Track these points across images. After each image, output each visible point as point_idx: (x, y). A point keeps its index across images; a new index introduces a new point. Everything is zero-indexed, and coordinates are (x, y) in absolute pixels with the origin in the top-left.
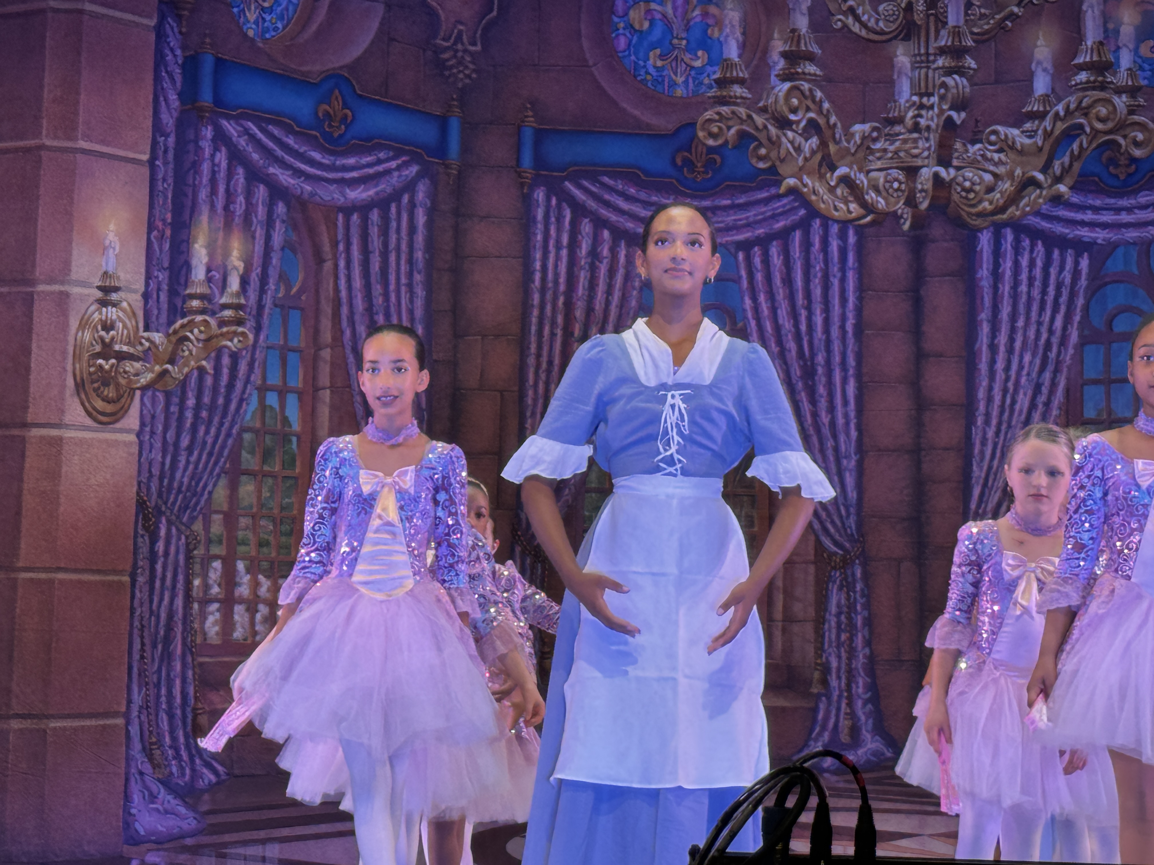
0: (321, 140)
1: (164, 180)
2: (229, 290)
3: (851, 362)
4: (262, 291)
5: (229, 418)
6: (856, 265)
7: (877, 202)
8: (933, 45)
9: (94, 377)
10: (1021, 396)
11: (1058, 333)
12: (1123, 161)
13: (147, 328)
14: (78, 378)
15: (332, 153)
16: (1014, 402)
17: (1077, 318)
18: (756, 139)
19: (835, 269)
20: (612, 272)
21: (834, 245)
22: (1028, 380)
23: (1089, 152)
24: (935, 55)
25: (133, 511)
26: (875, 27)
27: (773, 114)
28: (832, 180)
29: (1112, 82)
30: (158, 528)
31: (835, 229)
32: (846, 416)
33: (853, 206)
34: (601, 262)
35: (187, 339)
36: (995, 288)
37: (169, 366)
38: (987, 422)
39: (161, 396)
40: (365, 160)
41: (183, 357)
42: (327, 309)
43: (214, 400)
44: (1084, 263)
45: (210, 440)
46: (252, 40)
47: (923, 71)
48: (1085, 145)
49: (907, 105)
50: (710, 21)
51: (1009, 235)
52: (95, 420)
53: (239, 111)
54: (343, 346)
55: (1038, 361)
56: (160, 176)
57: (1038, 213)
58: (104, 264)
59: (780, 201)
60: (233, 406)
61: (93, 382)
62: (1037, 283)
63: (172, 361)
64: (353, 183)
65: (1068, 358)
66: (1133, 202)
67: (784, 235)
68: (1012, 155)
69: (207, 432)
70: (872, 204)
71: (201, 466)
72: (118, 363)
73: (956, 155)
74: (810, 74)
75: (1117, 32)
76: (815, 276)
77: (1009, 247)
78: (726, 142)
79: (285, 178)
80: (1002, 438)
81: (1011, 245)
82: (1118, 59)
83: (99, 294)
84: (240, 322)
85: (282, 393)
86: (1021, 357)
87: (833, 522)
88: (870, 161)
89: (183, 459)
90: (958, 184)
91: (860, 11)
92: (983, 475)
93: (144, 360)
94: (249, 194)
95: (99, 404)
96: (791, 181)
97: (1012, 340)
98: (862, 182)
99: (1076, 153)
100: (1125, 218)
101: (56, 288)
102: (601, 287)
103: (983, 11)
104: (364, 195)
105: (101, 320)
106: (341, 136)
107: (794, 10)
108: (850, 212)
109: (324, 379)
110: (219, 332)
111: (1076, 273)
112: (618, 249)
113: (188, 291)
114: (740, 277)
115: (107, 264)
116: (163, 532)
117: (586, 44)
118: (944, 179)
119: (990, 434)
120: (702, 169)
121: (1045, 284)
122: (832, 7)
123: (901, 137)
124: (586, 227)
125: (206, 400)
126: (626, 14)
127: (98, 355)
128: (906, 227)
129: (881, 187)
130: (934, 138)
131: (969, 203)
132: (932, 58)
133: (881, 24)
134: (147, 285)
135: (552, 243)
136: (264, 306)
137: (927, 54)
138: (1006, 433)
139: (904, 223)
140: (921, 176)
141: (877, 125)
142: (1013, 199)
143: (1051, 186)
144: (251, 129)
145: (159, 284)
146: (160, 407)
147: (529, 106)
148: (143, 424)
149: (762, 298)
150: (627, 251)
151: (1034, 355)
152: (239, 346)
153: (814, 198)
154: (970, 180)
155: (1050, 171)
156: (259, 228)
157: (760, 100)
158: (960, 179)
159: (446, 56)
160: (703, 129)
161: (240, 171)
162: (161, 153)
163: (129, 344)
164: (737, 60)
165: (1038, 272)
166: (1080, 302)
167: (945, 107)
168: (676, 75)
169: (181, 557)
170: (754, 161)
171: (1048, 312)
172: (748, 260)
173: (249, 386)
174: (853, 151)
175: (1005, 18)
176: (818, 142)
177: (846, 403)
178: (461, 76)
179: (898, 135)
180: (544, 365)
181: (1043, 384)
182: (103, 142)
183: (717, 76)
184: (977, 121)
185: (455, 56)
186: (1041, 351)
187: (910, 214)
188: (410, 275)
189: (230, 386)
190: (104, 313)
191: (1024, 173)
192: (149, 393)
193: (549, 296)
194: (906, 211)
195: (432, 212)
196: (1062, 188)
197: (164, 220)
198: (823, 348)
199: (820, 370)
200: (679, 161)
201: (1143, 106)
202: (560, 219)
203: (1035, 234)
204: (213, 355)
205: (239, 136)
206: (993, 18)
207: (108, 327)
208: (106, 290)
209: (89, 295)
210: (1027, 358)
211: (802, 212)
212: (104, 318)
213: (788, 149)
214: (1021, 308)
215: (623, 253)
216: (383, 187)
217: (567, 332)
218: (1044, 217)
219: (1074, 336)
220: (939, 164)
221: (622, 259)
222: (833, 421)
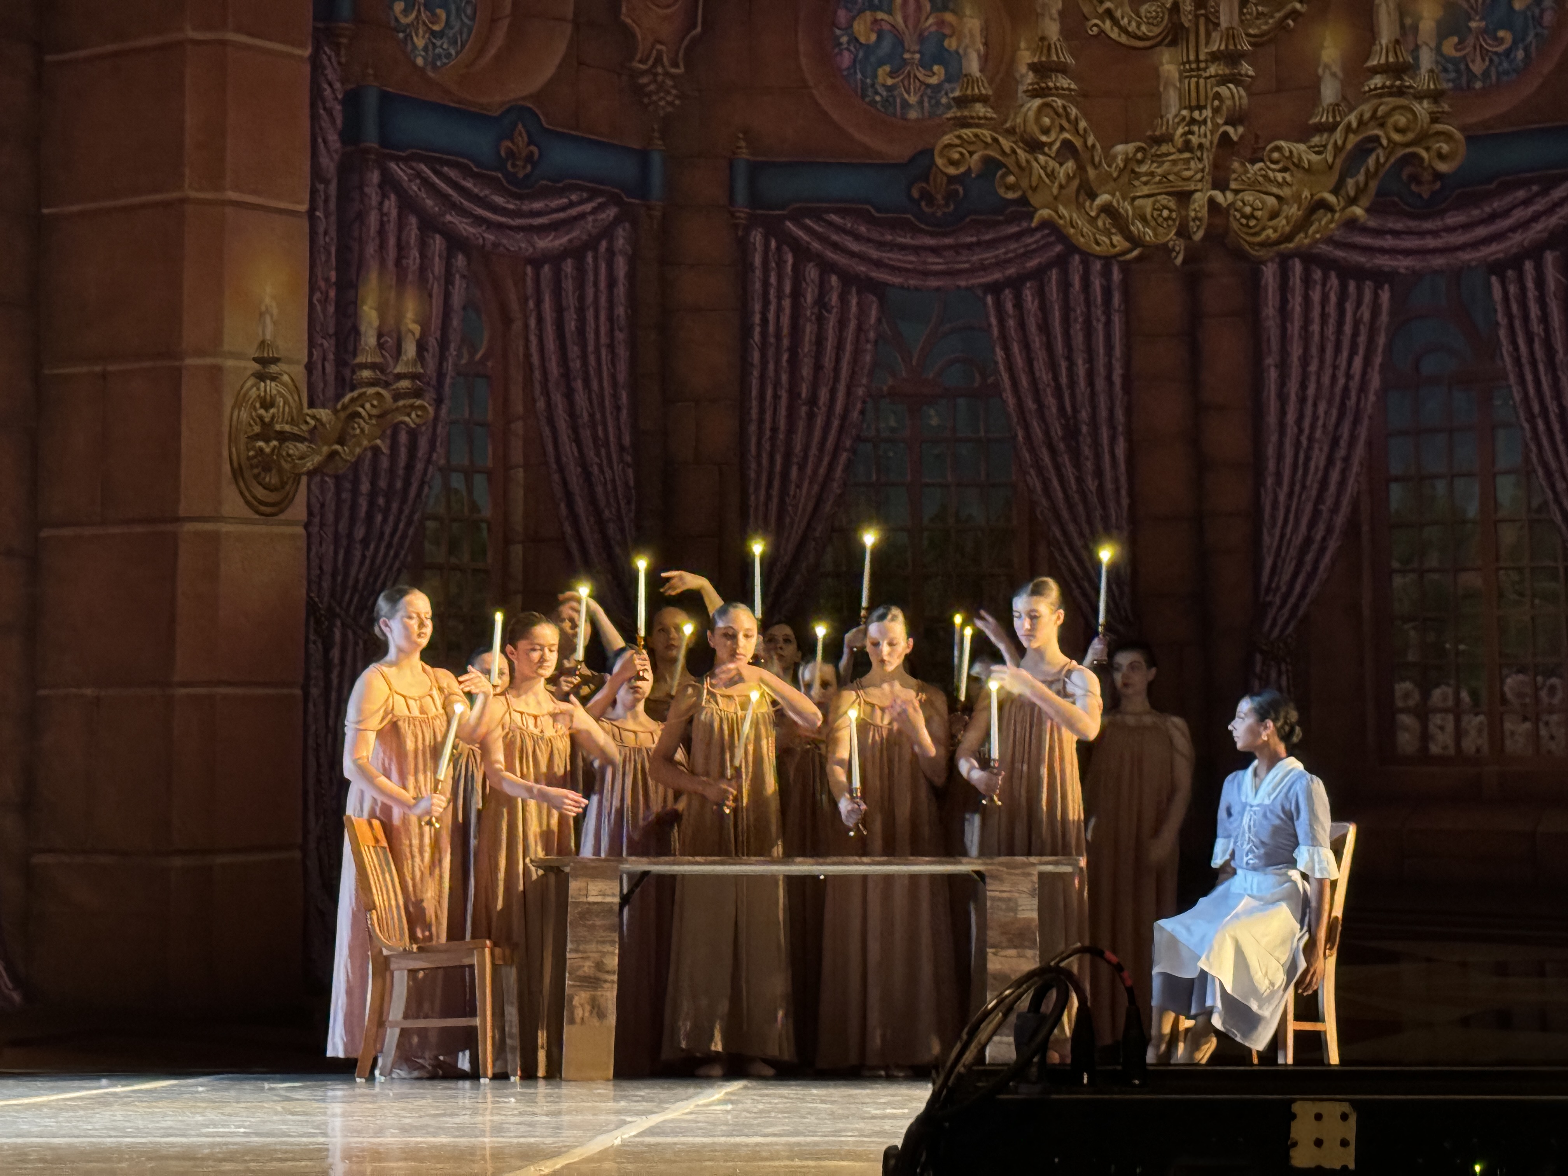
0: (505, 183)
1: (326, 233)
2: (404, 358)
3: (1120, 417)
4: (442, 358)
5: (410, 504)
6: (1122, 308)
7: (1145, 233)
8: (1204, 52)
9: (255, 461)
10: (1316, 451)
11: (1357, 377)
12: (1427, 176)
13: (311, 405)
14: (235, 464)
15: (516, 196)
16: (1308, 459)
17: (1378, 360)
18: (1004, 165)
19: (1098, 312)
20: (842, 324)
21: (1097, 284)
22: (1324, 432)
23: (1387, 166)
24: (1206, 61)
25: (303, 614)
26: (1137, 32)
27: (1022, 136)
28: (1092, 210)
29: (1410, 87)
30: (331, 632)
31: (1098, 266)
32: (1116, 480)
33: (1116, 239)
34: (829, 312)
35: (359, 415)
36: (1284, 329)
37: (338, 447)
38: (1279, 482)
39: (330, 481)
40: (555, 203)
41: (355, 436)
42: (517, 376)
43: (391, 484)
44: (1385, 296)
45: (388, 530)
46: (422, 70)
47: (1194, 80)
48: (1382, 160)
49: (1176, 120)
50: (947, 31)
52: (257, 512)
53: (408, 152)
54: (536, 417)
55: (1334, 412)
56: (321, 230)
57: (1330, 241)
58: (261, 333)
59: (1032, 236)
60: (413, 492)
61: (252, 467)
62: (1332, 321)
63: (341, 441)
64: (542, 230)
65: (1369, 406)
66: (1438, 224)
67: (1039, 275)
68: (1300, 175)
69: (385, 520)
70: (1139, 236)
71: (378, 561)
72: (280, 444)
73: (1234, 176)
74: (1063, 89)
75: (1415, 28)
76: (1076, 320)
77: (1298, 281)
78: (969, 170)
79: (465, 227)
80: (1295, 499)
81: (1301, 278)
82: (1416, 59)
83: (257, 367)
84: (417, 394)
85: (468, 474)
86: (1315, 405)
88: (1135, 187)
89: (358, 554)
90: (1236, 210)
91: (1118, 14)
92: (1275, 544)
93: (311, 442)
94: (423, 245)
95: (260, 492)
96: (1045, 213)
97: (1303, 386)
98: (1127, 211)
99: (1372, 168)
100: (1431, 242)
101: (209, 361)
102: (830, 342)
103: (1260, 8)
104: (557, 243)
105: (259, 396)
106: (527, 176)
107: (1043, 15)
108: (1113, 246)
109: (517, 456)
110: (394, 406)
111: (1376, 309)
112: (849, 297)
113: (357, 360)
114: (990, 325)
115: (264, 332)
116: (338, 637)
117: (803, 61)
118: (1219, 205)
119: (1282, 498)
120: (943, 202)
121: (1340, 324)
122: (1086, 9)
123: (1170, 158)
124: (812, 272)
125: (383, 484)
126: (851, 26)
127: (257, 437)
128: (1179, 260)
129: (1149, 217)
130: (1208, 158)
131: (1252, 231)
132: (1202, 65)
133: (1144, 28)
134: (310, 354)
135: (772, 292)
136: (445, 375)
137: (1198, 61)
138: (1300, 496)
139: (1176, 257)
140: (1195, 201)
141: (1143, 145)
142: (1302, 225)
143: (1343, 209)
144: (423, 171)
145: (324, 352)
146: (330, 495)
147: (741, 136)
148: (310, 514)
149: (1016, 348)
150: (858, 297)
151: (1330, 403)
152: (418, 421)
153: (1072, 231)
154: (1251, 205)
155: (1343, 192)
156: (436, 285)
157: (1006, 121)
158: (1241, 204)
159: (644, 80)
160: (941, 156)
161: (413, 220)
162: (321, 204)
163: (292, 422)
164: (978, 74)
165: (1332, 309)
166: (1381, 340)
167: (1220, 121)
168: (909, 93)
170: (1001, 191)
171: (1345, 354)
172: (999, 305)
173: (430, 467)
174: (1115, 175)
175: (1286, 17)
176: (1075, 168)
177: (1114, 466)
178: (662, 103)
179: (1167, 154)
180: (768, 433)
181: (1341, 437)
182: (254, 192)
183: (957, 94)
184: (1257, 137)
185: (655, 81)
186: (1338, 399)
187: (1183, 246)
188: (611, 334)
189: (409, 467)
190: (262, 389)
191: (1312, 195)
192: (317, 479)
193: (771, 352)
194: (1177, 242)
195: (633, 260)
196: (1359, 210)
197: (327, 280)
198: (1087, 403)
199: (1084, 429)
200: (915, 194)
201: (1448, 113)
202: (781, 263)
203: (1328, 264)
204: (389, 432)
205: (410, 180)
206: (1272, 17)
207: (267, 404)
208: (264, 362)
209: (245, 368)
210: (1322, 407)
211: (1058, 248)
212: (262, 394)
213: (1040, 177)
214: (1314, 351)
215: (854, 301)
216: (576, 233)
217: (793, 394)
218: (1338, 244)
219: (1375, 382)
220: (1215, 187)
221: (854, 309)
222: (1101, 488)
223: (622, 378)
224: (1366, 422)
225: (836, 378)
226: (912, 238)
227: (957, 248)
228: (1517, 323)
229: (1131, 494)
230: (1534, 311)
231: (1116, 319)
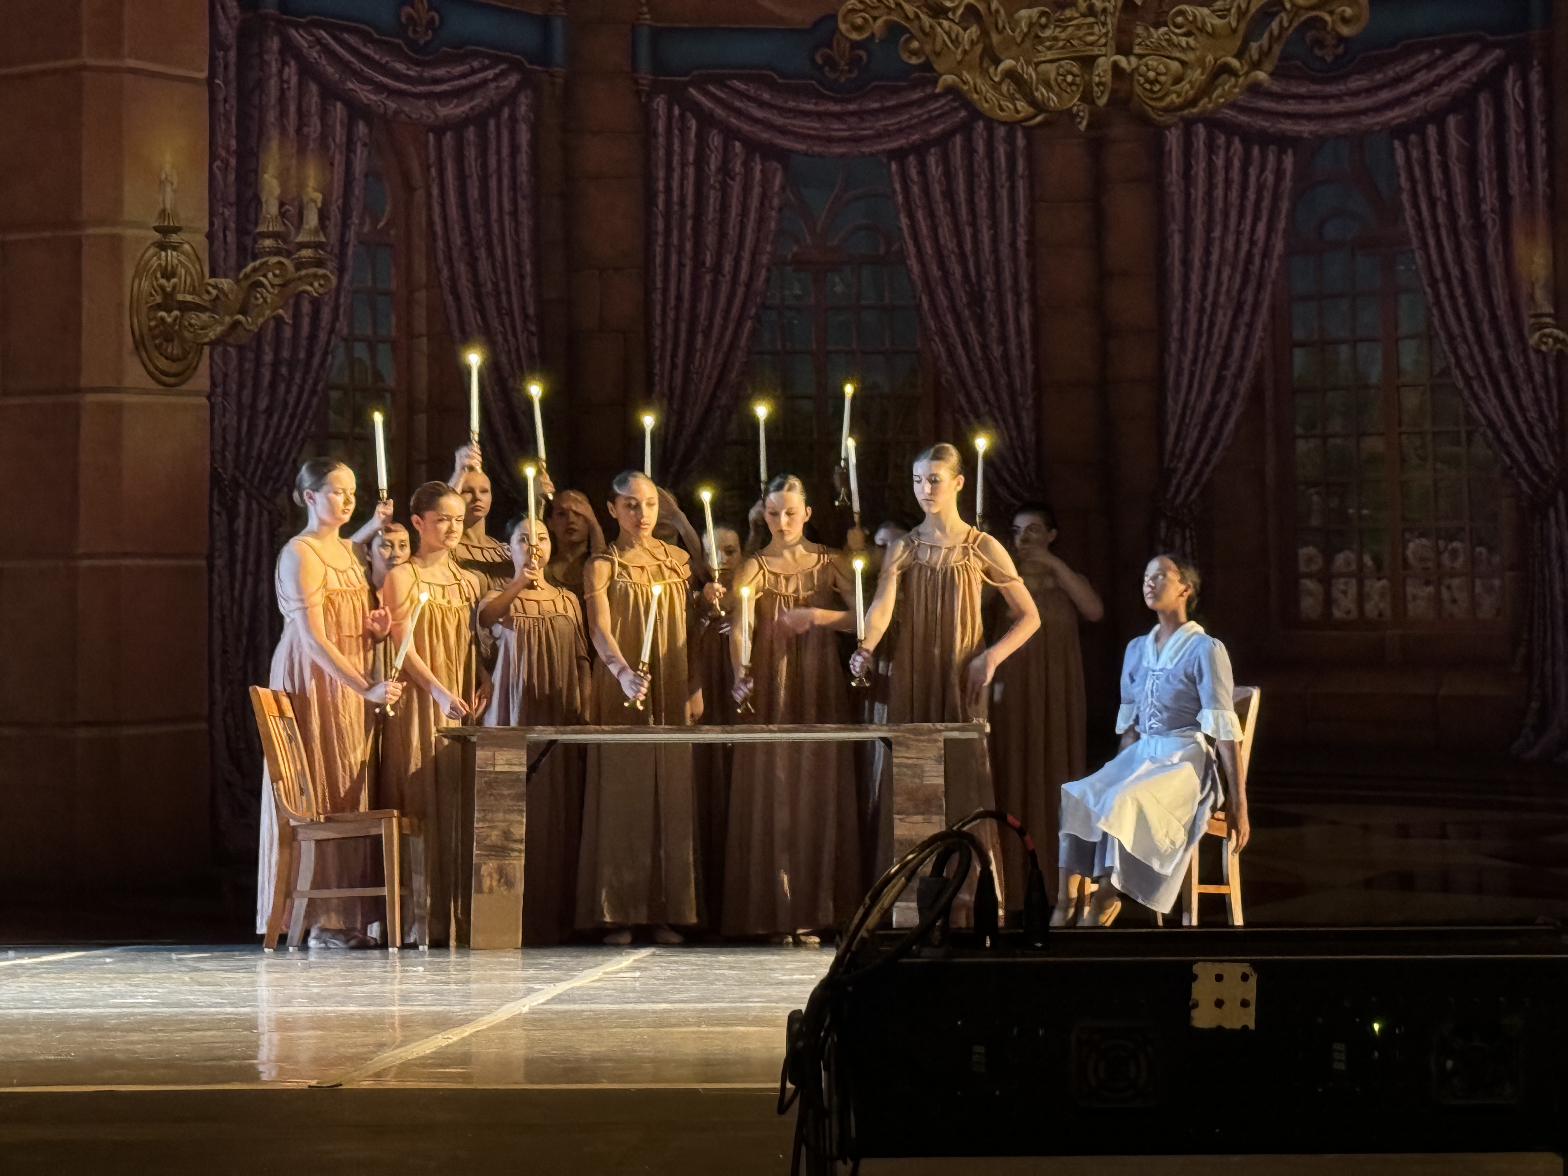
0: (406, 49)
1: (225, 101)
2: (306, 227)
3: (1025, 284)
4: (345, 226)
5: (313, 374)
6: (1027, 173)
7: (1049, 99)
9: (156, 332)
10: (1220, 317)
11: (1261, 244)
12: (1330, 41)
13: (213, 274)
14: (137, 334)
15: (417, 63)
16: (1212, 325)
17: (1281, 225)
18: (908, 31)
19: (1003, 179)
20: (746, 190)
21: (1001, 150)
22: (1228, 298)
23: (1291, 30)
25: (207, 485)
28: (996, 75)
30: (236, 503)
31: (1002, 131)
32: (1020, 346)
33: (1021, 105)
34: (733, 179)
35: (262, 285)
36: (1188, 195)
37: (241, 317)
38: (1183, 349)
39: (232, 351)
40: (456, 70)
41: (257, 306)
42: (420, 243)
43: (294, 353)
44: (1289, 161)
45: (291, 402)
48: (1286, 24)
51: (1201, 130)
52: (159, 382)
53: (308, 18)
54: (440, 286)
55: (1238, 278)
56: (221, 97)
57: (1233, 106)
58: (161, 201)
59: (936, 101)
60: (316, 361)
61: (154, 338)
62: (1236, 186)
63: (244, 311)
64: (444, 97)
65: (1273, 271)
66: (1342, 87)
67: (944, 140)
68: (1202, 39)
69: (288, 391)
70: (1043, 101)
71: (283, 431)
72: (182, 316)
73: (1138, 41)
76: (980, 187)
77: (1202, 146)
78: (873, 35)
79: (365, 94)
80: (1199, 365)
81: (1204, 143)
83: (157, 236)
84: (320, 263)
85: (372, 344)
86: (1219, 273)
87: (1009, 470)
88: (1039, 52)
89: (261, 424)
90: (1140, 75)
92: (1179, 411)
93: (214, 311)
94: (324, 114)
95: (163, 363)
96: (949, 79)
97: (1207, 252)
98: (1031, 77)
99: (1276, 32)
100: (1335, 107)
101: (109, 230)
102: (734, 210)
104: (458, 111)
105: (160, 265)
106: (427, 43)
108: (1018, 112)
109: (420, 324)
110: (297, 275)
111: (1279, 174)
112: (753, 164)
113: (258, 230)
114: (894, 191)
115: (164, 200)
116: (242, 508)
118: (1123, 70)
119: (1186, 364)
120: (847, 68)
121: (1244, 188)
123: (1074, 22)
124: (715, 140)
125: (286, 354)
127: (160, 307)
128: (1083, 127)
129: (1053, 82)
130: (1111, 22)
131: (1154, 96)
134: (211, 224)
135: (676, 159)
136: (348, 244)
138: (1204, 362)
139: (1080, 123)
140: (1098, 66)
141: (1047, 9)
142: (1206, 90)
143: (1247, 74)
144: (323, 37)
145: (225, 221)
146: (234, 363)
147: (643, 1)
148: (214, 384)
149: (920, 215)
150: (762, 164)
151: (1234, 268)
152: (321, 291)
153: (975, 96)
154: (1155, 70)
155: (1247, 56)
156: (337, 154)
158: (1144, 68)
160: (845, 22)
161: (314, 88)
162: (220, 70)
163: (193, 292)
165: (1235, 174)
166: (1285, 205)
169: (265, 537)
170: (905, 56)
171: (1249, 220)
172: (903, 170)
173: (333, 337)
174: (1019, 40)
176: (979, 33)
177: (1019, 332)
179: (1071, 19)
180: (672, 302)
181: (1245, 302)
182: (153, 59)
184: (1160, 1)
186: (1241, 264)
187: (1087, 112)
188: (514, 202)
189: (313, 337)
190: (163, 258)
191: (1216, 60)
192: (220, 349)
193: (675, 220)
194: (1081, 108)
195: (535, 129)
196: (1263, 75)
197: (228, 148)
198: (991, 270)
199: (989, 295)
200: (819, 61)
202: (684, 130)
203: (1230, 129)
204: (291, 301)
205: (310, 47)
207: (168, 274)
208: (164, 231)
209: (145, 238)
210: (1226, 272)
211: (963, 113)
212: (163, 263)
213: (944, 41)
214: (1218, 216)
215: (758, 168)
216: (479, 100)
217: (698, 263)
218: (1243, 110)
219: (1279, 247)
220: (1119, 52)
221: (758, 175)
222: (1005, 356)
223: (526, 246)
224: (1269, 287)
225: (741, 246)
226: (816, 104)
227: (860, 115)
228: (1420, 187)
229: (1036, 359)
230: (1437, 175)
231: (1021, 185)
